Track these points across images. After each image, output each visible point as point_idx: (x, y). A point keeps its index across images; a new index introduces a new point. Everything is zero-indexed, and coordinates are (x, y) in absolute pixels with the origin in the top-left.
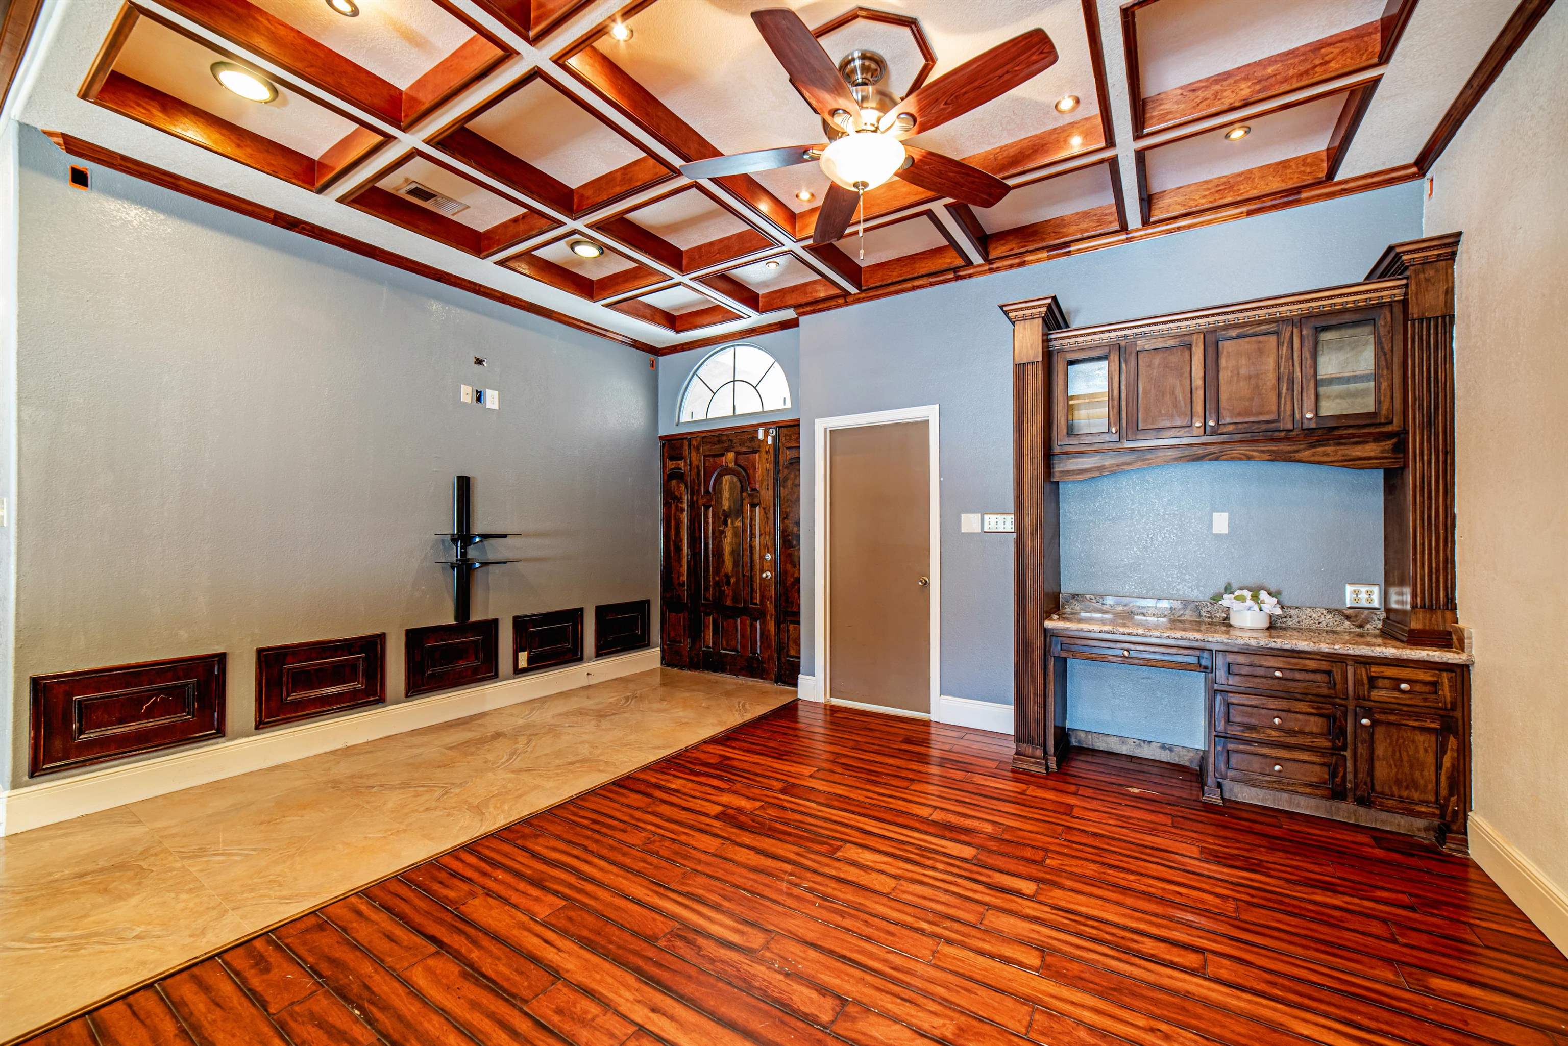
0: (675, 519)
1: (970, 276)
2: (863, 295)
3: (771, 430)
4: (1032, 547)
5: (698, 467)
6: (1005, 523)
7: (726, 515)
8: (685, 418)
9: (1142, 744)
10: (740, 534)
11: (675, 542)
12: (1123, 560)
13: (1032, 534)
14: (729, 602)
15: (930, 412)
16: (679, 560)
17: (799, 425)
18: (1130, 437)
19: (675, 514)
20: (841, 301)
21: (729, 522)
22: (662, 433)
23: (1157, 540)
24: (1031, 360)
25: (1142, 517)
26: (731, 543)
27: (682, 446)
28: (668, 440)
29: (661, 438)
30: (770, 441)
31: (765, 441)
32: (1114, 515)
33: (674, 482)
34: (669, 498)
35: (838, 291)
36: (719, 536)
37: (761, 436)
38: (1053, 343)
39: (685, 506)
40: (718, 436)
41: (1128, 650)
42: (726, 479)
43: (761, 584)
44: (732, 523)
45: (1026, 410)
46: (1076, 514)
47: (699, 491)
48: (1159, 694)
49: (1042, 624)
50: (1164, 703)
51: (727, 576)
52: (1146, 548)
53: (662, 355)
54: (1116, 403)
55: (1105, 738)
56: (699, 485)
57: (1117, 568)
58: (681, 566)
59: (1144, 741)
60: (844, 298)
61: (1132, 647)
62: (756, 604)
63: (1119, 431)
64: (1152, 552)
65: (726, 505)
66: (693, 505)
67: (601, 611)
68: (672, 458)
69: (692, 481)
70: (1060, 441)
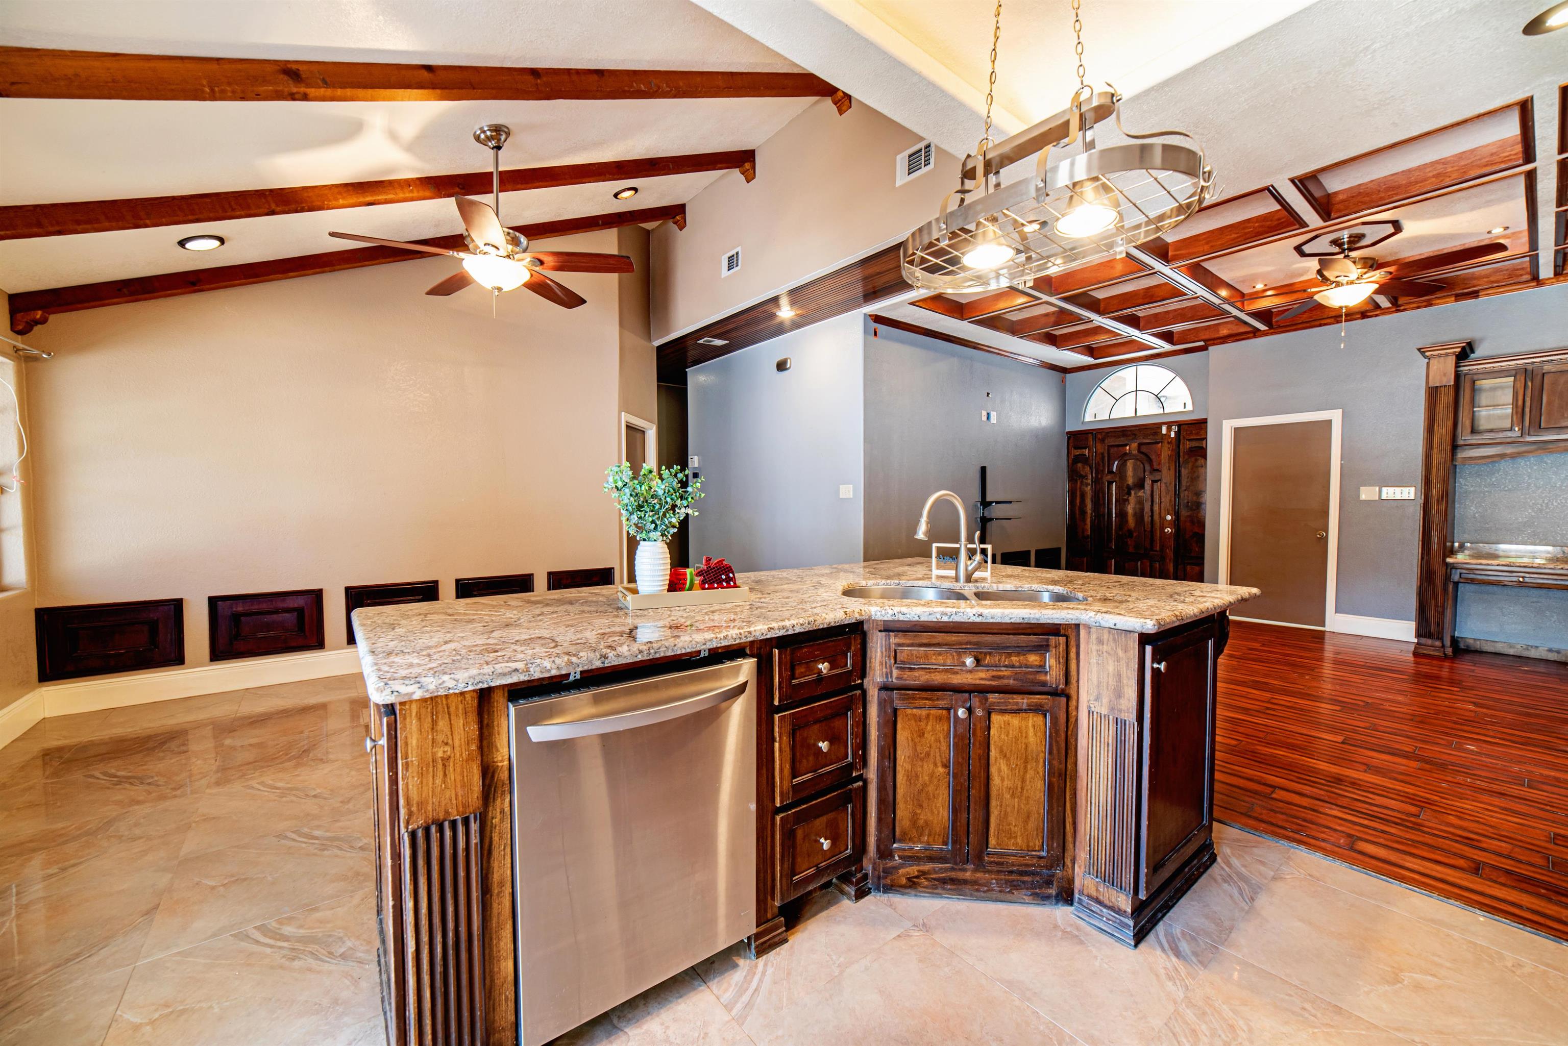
0: (1080, 491)
1: (1376, 316)
2: (1272, 331)
3: (1173, 427)
4: (1438, 509)
5: (1103, 454)
6: (1409, 493)
7: (1129, 489)
8: (1088, 418)
9: (1530, 648)
10: (1140, 502)
11: (1080, 508)
12: (1517, 519)
13: (1438, 501)
14: (1131, 550)
15: (1335, 416)
16: (1084, 520)
17: (1206, 422)
18: (1532, 433)
19: (1080, 488)
20: (1251, 335)
21: (1133, 492)
22: (1067, 430)
23: (1552, 504)
24: (1444, 384)
25: (1539, 488)
26: (1134, 509)
27: (1087, 439)
28: (1074, 435)
29: (1068, 433)
30: (1173, 435)
31: (1168, 434)
32: (1510, 487)
33: (1079, 465)
34: (1074, 475)
35: (1250, 329)
36: (1122, 502)
37: (1164, 430)
38: (1462, 369)
39: (1089, 481)
40: (1123, 431)
41: (1523, 577)
42: (1130, 464)
43: (1160, 537)
44: (1135, 493)
45: (1437, 418)
46: (1472, 486)
47: (1103, 471)
48: (1548, 613)
49: (1444, 560)
50: (1553, 620)
51: (1130, 532)
52: (1541, 510)
53: (1069, 373)
54: (1520, 410)
55: (1493, 644)
56: (1104, 466)
57: (1511, 524)
58: (1086, 524)
59: (1532, 647)
60: (1256, 333)
61: (1527, 575)
62: (1156, 551)
63: (1522, 429)
64: (1547, 513)
65: (1130, 481)
66: (1097, 481)
67: (1037, 552)
68: (1076, 448)
69: (1097, 465)
70: (1465, 437)
